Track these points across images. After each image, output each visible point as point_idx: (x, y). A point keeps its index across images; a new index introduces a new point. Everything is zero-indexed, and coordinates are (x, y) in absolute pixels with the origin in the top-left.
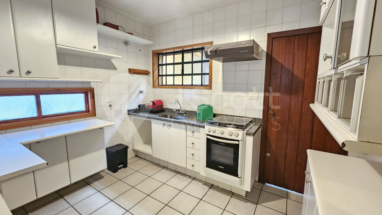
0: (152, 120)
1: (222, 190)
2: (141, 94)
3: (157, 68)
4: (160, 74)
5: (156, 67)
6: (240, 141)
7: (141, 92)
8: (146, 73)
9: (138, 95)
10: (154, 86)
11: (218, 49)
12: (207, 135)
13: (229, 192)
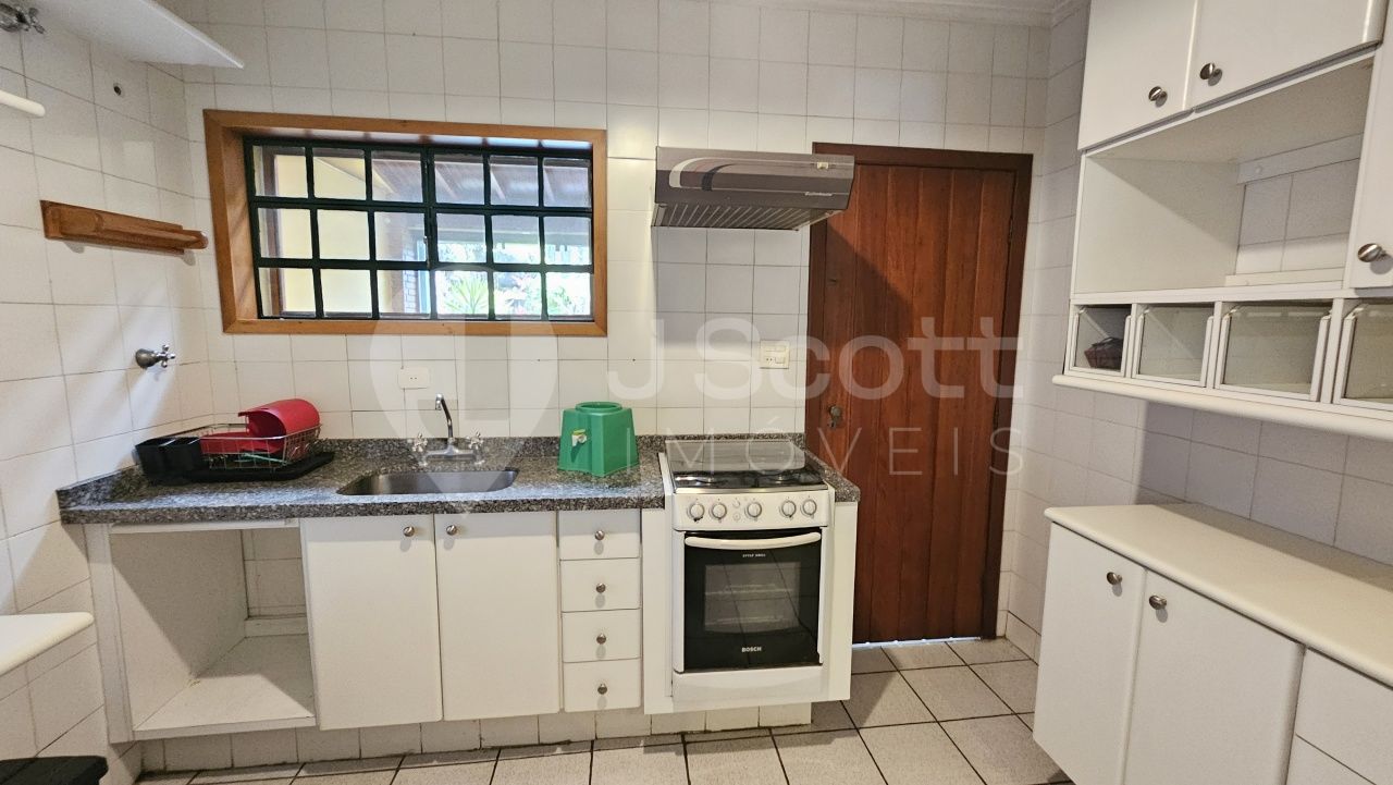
0: (307, 526)
1: (728, 735)
2: (149, 373)
3: (242, 216)
4: (265, 253)
5: (236, 212)
6: (824, 530)
7: (146, 361)
8: (170, 241)
9: (127, 384)
10: (229, 322)
11: (720, 171)
12: (688, 534)
13: (754, 733)
